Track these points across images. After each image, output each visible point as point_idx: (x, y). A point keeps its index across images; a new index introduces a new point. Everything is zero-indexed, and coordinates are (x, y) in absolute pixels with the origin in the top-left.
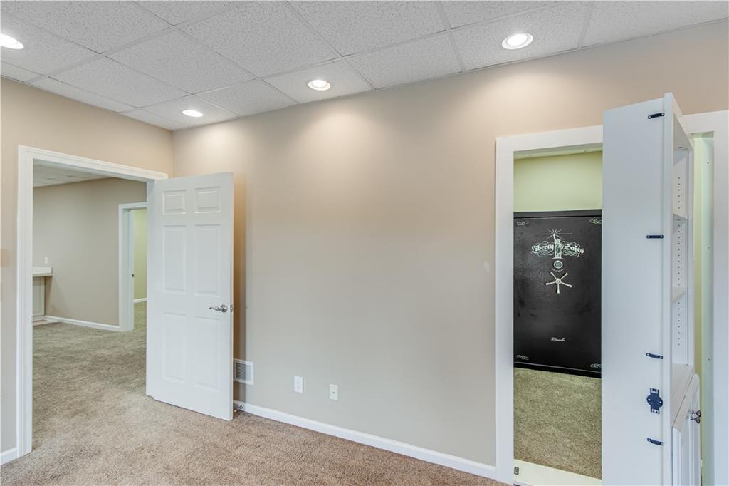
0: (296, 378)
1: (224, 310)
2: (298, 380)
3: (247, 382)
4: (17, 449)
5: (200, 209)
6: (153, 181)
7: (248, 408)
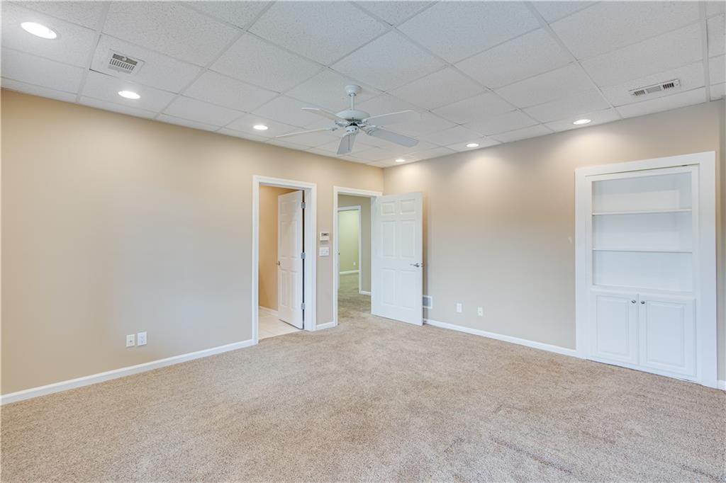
0: (458, 305)
1: (418, 266)
2: (459, 306)
3: (429, 308)
4: (334, 322)
5: (403, 212)
6: (375, 197)
7: (429, 322)
